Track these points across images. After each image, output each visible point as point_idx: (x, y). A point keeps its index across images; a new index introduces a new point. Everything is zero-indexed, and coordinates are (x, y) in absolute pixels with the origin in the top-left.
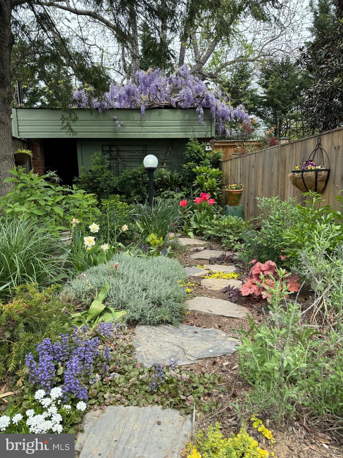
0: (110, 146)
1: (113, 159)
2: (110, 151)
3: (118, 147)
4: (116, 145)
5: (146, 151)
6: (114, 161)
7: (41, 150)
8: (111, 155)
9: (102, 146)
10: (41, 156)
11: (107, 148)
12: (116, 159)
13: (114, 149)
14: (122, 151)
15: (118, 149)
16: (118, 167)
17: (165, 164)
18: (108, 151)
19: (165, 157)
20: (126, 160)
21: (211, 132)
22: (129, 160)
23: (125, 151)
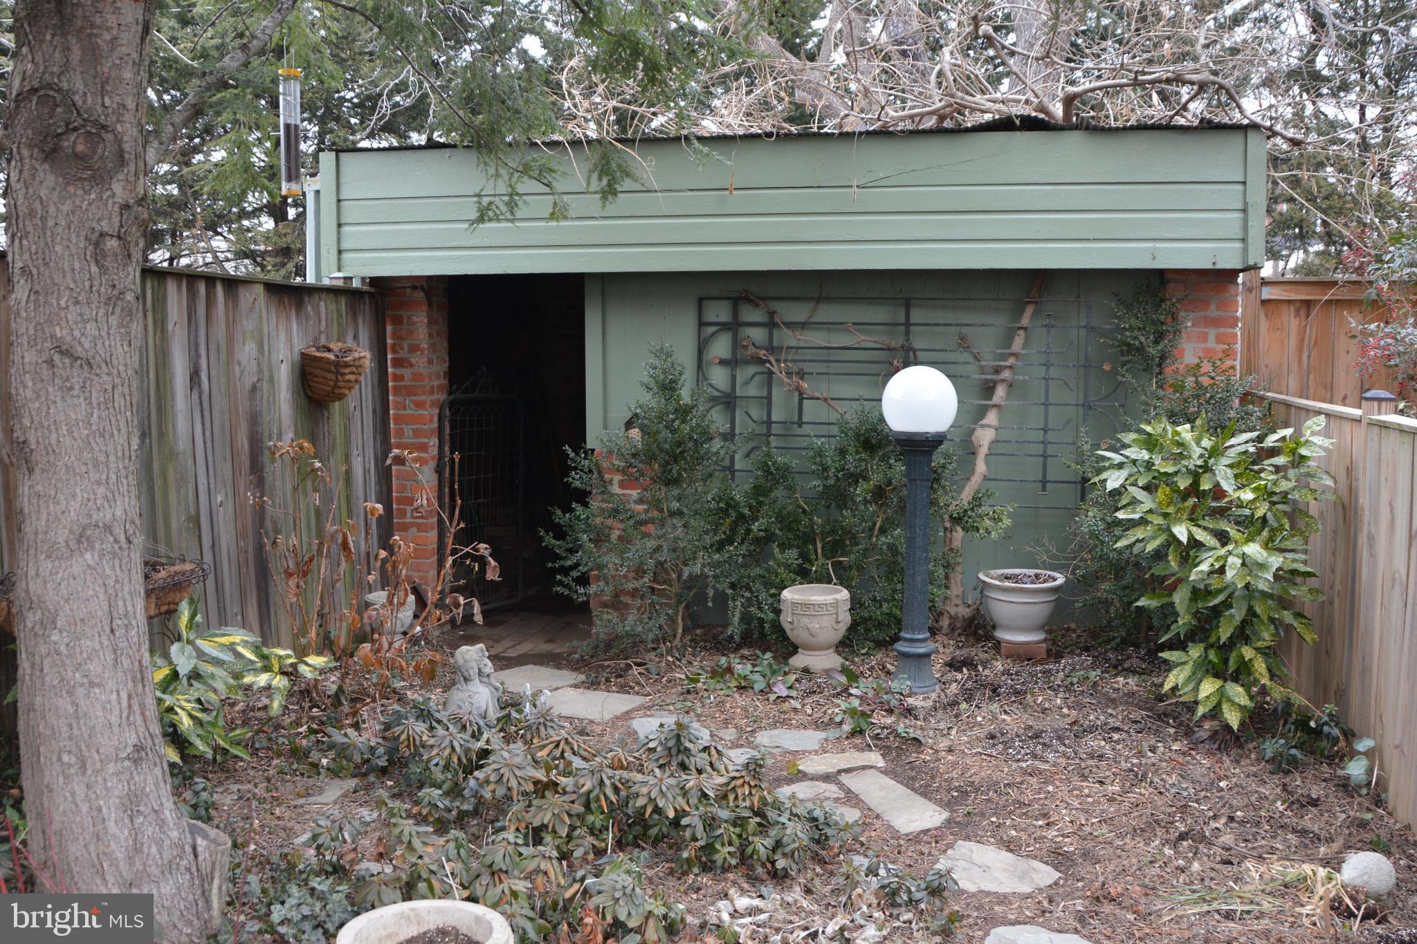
0: (736, 301)
1: (747, 363)
2: (733, 326)
3: (775, 305)
4: (761, 299)
5: (908, 324)
6: (751, 370)
7: (431, 322)
8: (735, 344)
9: (701, 301)
10: (433, 347)
11: (719, 312)
12: (761, 362)
13: (751, 314)
14: (789, 325)
15: (772, 314)
16: (769, 398)
17: (1000, 392)
18: (724, 326)
19: (1004, 357)
20: (808, 367)
21: (1244, 240)
22: (822, 368)
23: (803, 325)
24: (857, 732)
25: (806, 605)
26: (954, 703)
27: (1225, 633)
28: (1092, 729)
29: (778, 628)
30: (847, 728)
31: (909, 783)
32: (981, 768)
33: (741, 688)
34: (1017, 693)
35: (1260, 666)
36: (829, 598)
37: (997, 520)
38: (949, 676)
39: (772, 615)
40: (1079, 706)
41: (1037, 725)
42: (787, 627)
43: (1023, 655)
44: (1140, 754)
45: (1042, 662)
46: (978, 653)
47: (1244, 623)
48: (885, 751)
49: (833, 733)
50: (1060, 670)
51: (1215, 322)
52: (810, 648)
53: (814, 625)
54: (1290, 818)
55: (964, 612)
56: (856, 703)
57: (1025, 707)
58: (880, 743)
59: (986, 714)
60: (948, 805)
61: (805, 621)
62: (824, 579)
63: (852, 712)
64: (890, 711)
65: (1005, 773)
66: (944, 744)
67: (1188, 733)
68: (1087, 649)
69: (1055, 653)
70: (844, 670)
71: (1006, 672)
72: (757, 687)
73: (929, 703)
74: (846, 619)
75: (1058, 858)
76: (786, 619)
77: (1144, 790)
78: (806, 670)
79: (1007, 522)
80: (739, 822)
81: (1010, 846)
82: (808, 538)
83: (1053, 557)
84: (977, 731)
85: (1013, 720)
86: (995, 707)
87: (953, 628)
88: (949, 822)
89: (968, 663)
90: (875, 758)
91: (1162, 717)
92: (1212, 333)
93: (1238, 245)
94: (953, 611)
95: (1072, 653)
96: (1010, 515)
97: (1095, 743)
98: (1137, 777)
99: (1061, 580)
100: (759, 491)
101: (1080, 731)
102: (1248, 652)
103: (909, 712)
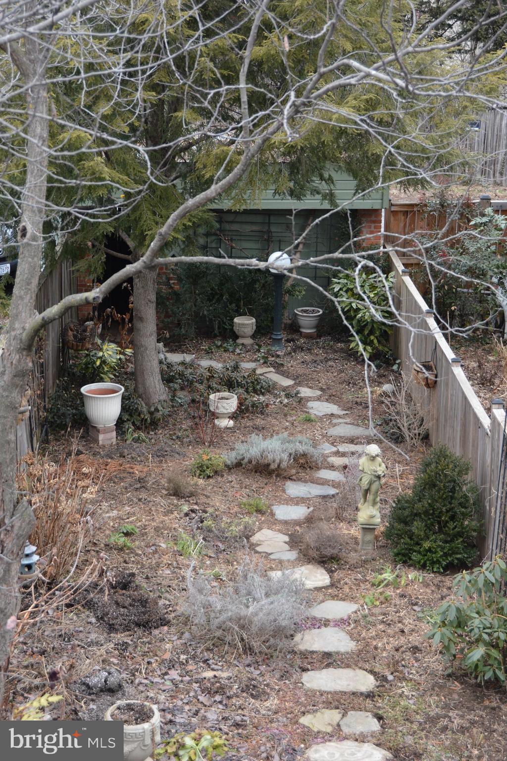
1: (212, 235)
5: (269, 223)
6: (213, 238)
12: (218, 235)
14: (227, 222)
15: (221, 218)
17: (301, 246)
20: (234, 237)
21: (382, 199)
22: (239, 238)
23: (232, 222)
24: (265, 363)
25: (243, 324)
26: (290, 353)
27: (366, 332)
28: (330, 359)
29: (232, 330)
30: (262, 361)
31: (283, 375)
32: (301, 370)
33: (225, 351)
34: (309, 349)
35: (375, 341)
36: (250, 322)
37: (300, 292)
38: (287, 345)
39: (230, 327)
40: (327, 353)
41: (315, 359)
42: (236, 331)
43: (309, 336)
44: (343, 366)
45: (316, 339)
46: (295, 336)
47: (371, 329)
48: (274, 367)
49: (258, 363)
50: (321, 341)
51: (374, 222)
52: (243, 337)
53: (246, 330)
54: (378, 379)
55: (289, 322)
56: (263, 354)
57: (311, 354)
58: (272, 365)
59: (300, 356)
60: (294, 379)
61: (243, 329)
62: (245, 314)
63: (263, 357)
64: (273, 356)
65: (307, 372)
66: (290, 365)
67: (356, 360)
68: (329, 334)
69: (319, 336)
70: (257, 345)
71: (304, 343)
72: (231, 350)
73: (283, 354)
74: (255, 327)
75: (321, 389)
76: (236, 329)
77: (343, 374)
78: (243, 344)
79: (304, 293)
80: (252, 383)
81: (310, 387)
82: (239, 300)
83: (318, 303)
84: (298, 361)
85: (308, 358)
86: (303, 354)
87: (285, 328)
88: (295, 383)
89: (293, 340)
90: (272, 369)
91: (350, 355)
92: (373, 225)
93: (380, 201)
94: (285, 321)
95: (325, 335)
96: (305, 290)
97: (330, 363)
98: (341, 371)
99: (321, 313)
100: (221, 284)
101: (327, 360)
102: (372, 337)
103: (278, 356)
